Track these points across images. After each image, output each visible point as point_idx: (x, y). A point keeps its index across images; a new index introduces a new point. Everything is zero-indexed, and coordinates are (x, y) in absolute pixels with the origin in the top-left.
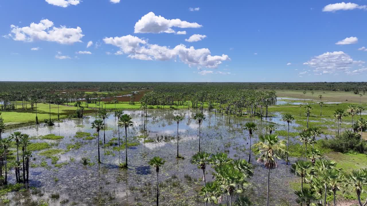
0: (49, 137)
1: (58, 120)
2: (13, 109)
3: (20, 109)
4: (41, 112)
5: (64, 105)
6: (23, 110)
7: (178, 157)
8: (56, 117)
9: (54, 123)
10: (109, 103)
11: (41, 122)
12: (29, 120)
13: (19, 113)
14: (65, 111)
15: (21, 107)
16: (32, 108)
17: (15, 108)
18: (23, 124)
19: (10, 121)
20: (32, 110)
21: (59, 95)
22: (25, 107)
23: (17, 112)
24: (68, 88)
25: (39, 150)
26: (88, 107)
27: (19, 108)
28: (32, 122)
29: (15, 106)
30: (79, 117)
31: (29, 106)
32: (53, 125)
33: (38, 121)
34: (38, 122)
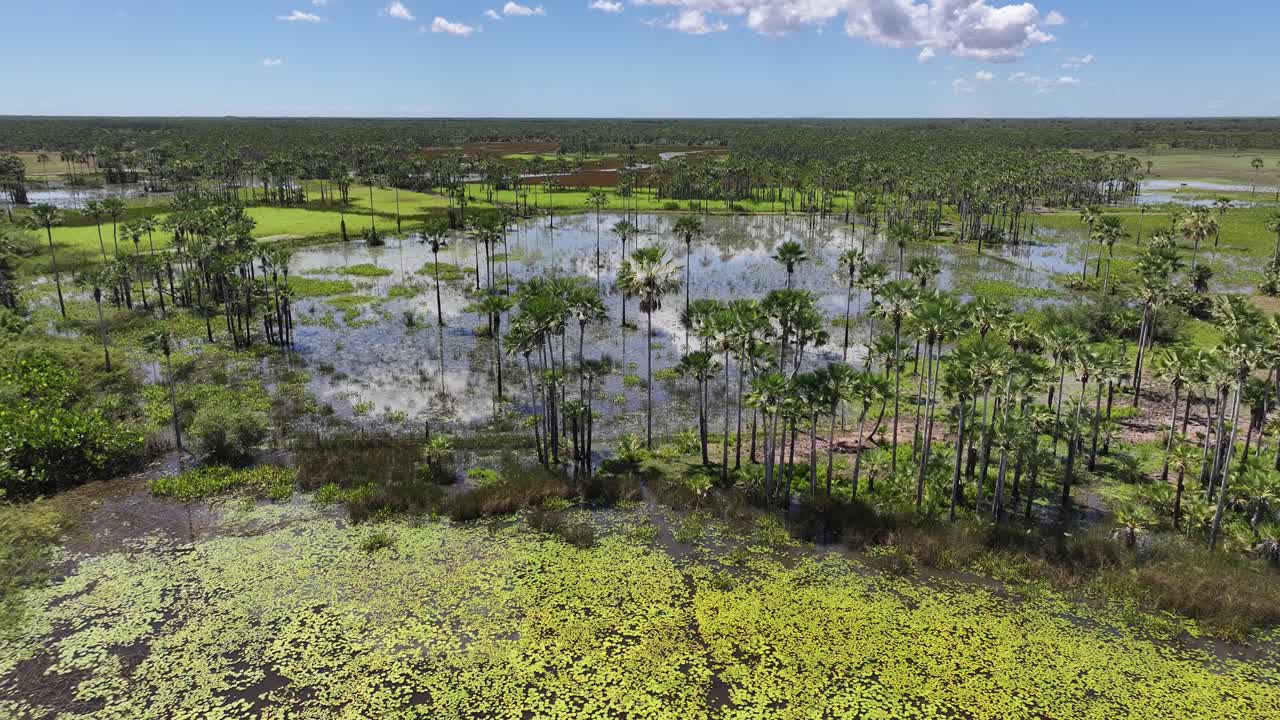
0: (359, 270)
1: (398, 232)
2: (299, 202)
3: (315, 202)
4: (365, 211)
5: (434, 193)
6: (321, 206)
7: (625, 325)
8: (393, 225)
9: (385, 241)
10: (562, 191)
11: (355, 236)
12: (327, 230)
13: (311, 212)
14: (426, 209)
15: (318, 196)
16: (345, 201)
17: (305, 199)
18: (312, 238)
19: (284, 233)
20: (343, 206)
21: (418, 163)
22: (329, 196)
23: (306, 209)
24: (474, 139)
25: (328, 295)
26: (490, 201)
27: (314, 198)
28: (334, 234)
29: (304, 194)
30: (453, 226)
31: (337, 195)
32: (382, 243)
33: (347, 233)
34: (345, 236)
